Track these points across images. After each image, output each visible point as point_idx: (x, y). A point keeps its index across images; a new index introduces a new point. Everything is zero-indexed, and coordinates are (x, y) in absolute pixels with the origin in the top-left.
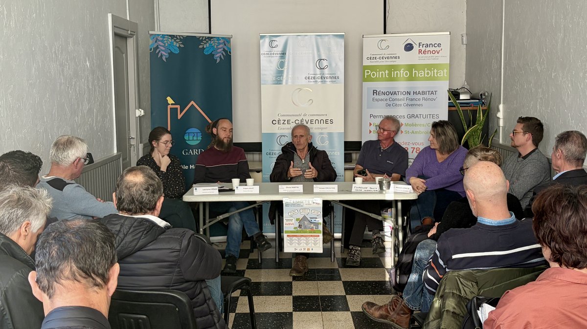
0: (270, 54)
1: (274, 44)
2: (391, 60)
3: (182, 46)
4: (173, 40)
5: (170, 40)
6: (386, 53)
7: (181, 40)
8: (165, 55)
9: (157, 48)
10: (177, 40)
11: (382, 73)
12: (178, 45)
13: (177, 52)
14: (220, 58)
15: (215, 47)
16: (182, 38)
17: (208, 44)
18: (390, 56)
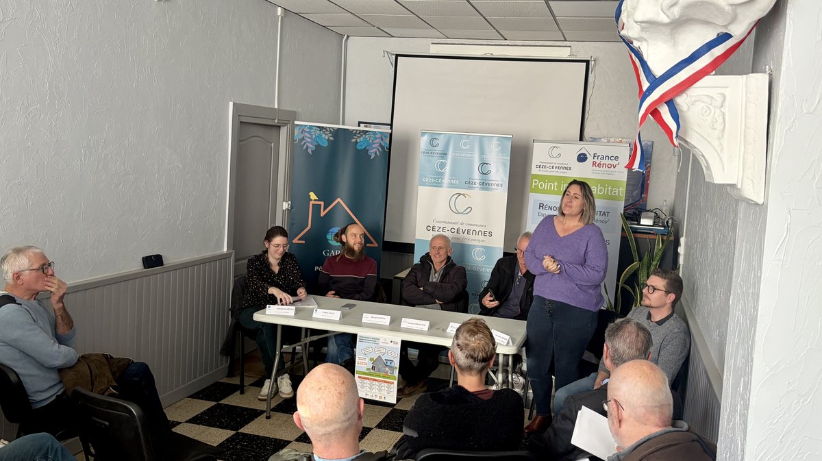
0: (429, 153)
1: (435, 143)
2: (562, 170)
3: (332, 138)
4: (322, 132)
5: (318, 132)
6: (556, 162)
7: (331, 132)
8: (312, 147)
9: (303, 139)
10: (326, 132)
11: (551, 185)
12: (327, 138)
13: (326, 144)
14: (376, 153)
15: (371, 141)
16: (332, 130)
17: (362, 139)
18: (561, 165)
